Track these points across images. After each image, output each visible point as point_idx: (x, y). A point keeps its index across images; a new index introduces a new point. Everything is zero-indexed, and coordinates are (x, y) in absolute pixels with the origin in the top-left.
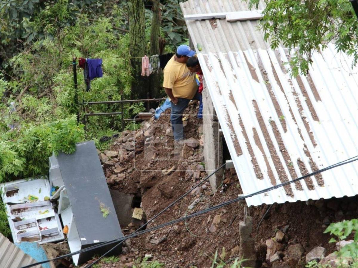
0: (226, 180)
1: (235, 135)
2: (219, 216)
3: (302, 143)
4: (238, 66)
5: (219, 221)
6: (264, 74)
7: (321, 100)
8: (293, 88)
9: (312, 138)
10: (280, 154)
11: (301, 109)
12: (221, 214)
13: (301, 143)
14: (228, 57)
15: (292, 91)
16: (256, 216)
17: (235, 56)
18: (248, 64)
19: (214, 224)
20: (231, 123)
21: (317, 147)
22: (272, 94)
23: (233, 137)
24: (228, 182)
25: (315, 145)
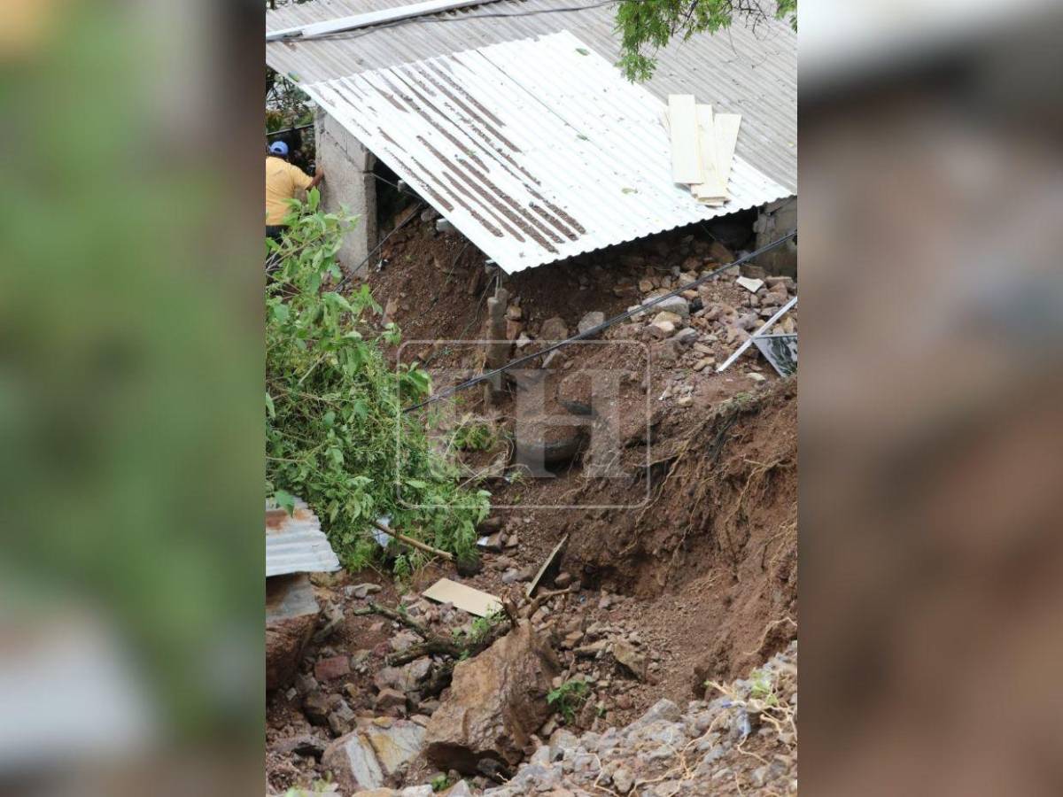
0: (384, 254)
1: (428, 185)
2: (395, 303)
3: (520, 182)
4: (366, 95)
5: (395, 310)
6: (408, 100)
7: (504, 124)
8: (458, 113)
9: (528, 174)
10: (501, 201)
11: (488, 140)
12: (397, 300)
13: (519, 184)
14: (344, 85)
15: (459, 117)
16: (459, 293)
17: (353, 82)
18: (378, 90)
19: (388, 315)
20: (410, 170)
21: (542, 184)
22: (437, 126)
23: (426, 188)
24: (388, 256)
25: (539, 183)
